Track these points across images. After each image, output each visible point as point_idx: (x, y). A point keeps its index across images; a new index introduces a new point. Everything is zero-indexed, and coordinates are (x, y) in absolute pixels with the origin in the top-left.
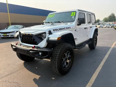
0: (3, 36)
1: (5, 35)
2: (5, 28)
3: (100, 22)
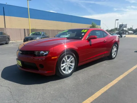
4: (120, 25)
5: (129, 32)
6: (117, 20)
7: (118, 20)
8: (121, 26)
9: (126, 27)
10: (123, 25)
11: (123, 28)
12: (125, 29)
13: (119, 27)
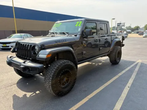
0: (2, 47)
1: (5, 45)
2: (8, 37)
3: (139, 29)
5: (126, 31)
6: (113, 19)
7: (115, 19)
8: (119, 25)
9: (124, 26)
10: (120, 23)
11: (121, 27)
12: (123, 27)
13: (116, 26)
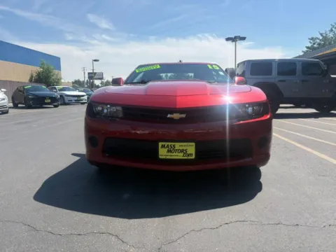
4: (89, 73)
7: (98, 61)
8: (92, 76)
10: (94, 74)
13: (87, 78)
